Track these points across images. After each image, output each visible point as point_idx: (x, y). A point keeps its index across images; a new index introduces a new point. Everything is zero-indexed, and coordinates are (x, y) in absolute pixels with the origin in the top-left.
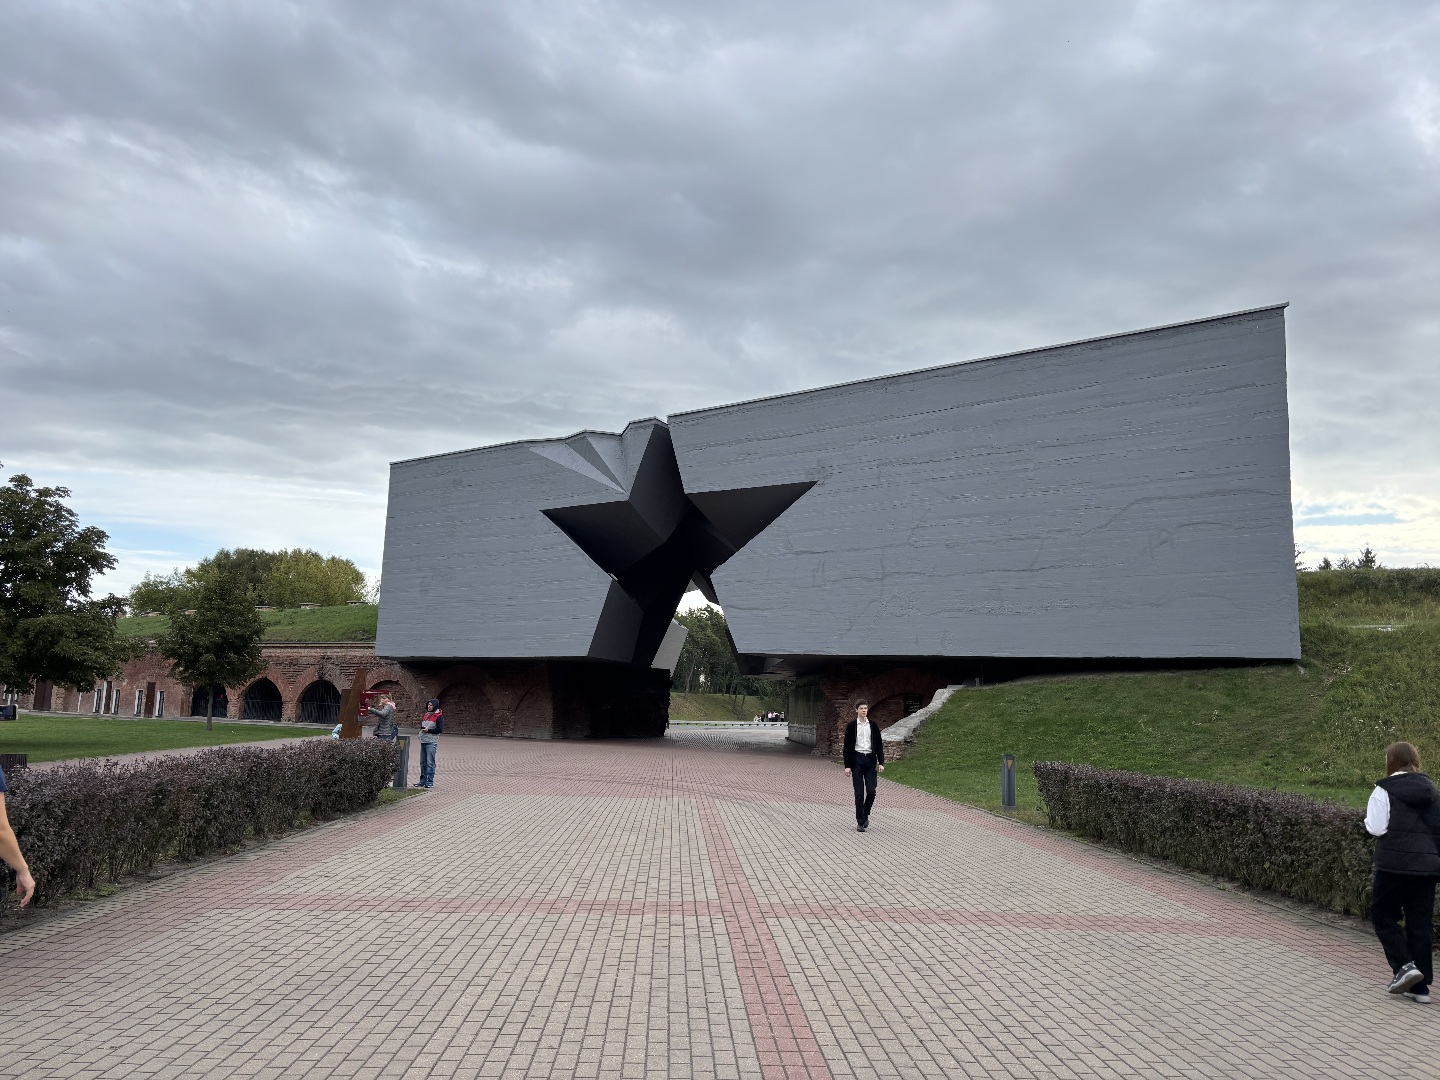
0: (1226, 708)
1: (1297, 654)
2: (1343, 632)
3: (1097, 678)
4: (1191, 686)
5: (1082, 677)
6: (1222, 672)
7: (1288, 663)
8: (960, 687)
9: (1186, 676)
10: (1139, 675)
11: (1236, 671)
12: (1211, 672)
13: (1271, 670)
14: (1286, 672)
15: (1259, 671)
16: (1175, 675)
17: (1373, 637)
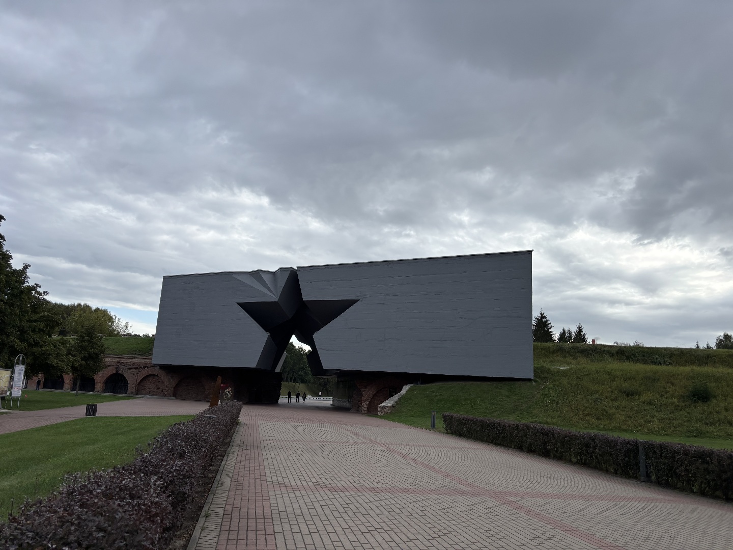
0: (507, 396)
1: (532, 377)
2: (549, 369)
3: (463, 383)
4: (497, 388)
5: (458, 383)
6: (507, 383)
7: (529, 380)
8: (412, 385)
9: (495, 384)
10: (479, 383)
11: (512, 382)
12: (504, 383)
13: (524, 383)
14: (529, 384)
15: (519, 383)
16: (492, 383)
17: (558, 372)
